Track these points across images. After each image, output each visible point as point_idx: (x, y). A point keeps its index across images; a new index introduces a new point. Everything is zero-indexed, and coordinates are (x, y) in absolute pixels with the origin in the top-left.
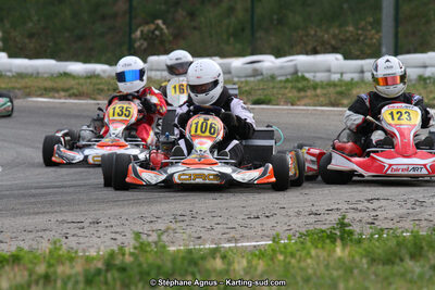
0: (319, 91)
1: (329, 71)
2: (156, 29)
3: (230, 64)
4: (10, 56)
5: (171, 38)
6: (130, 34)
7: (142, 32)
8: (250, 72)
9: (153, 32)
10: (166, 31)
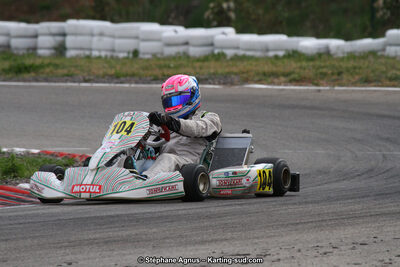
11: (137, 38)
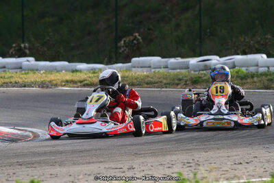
0: (255, 79)
1: (257, 66)
2: (134, 39)
3: (189, 62)
4: (37, 60)
5: (144, 46)
6: (116, 43)
7: (125, 41)
8: (202, 67)
9: (133, 41)
10: (141, 41)
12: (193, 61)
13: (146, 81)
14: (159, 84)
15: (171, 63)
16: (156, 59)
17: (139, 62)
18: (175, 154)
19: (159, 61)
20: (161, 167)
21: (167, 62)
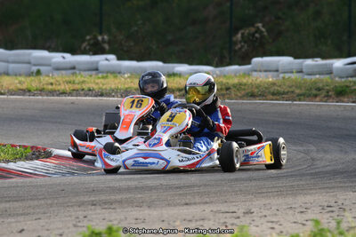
2: (256, 32)
3: (332, 65)
4: (119, 59)
5: (270, 41)
6: (231, 37)
7: (243, 34)
8: (351, 72)
9: (253, 35)
10: (265, 34)
11: (29, 63)
12: (338, 63)
13: (272, 90)
14: (290, 95)
15: (308, 65)
16: (285, 61)
17: (262, 64)
18: (311, 194)
19: (290, 63)
20: (291, 212)
21: (301, 64)
